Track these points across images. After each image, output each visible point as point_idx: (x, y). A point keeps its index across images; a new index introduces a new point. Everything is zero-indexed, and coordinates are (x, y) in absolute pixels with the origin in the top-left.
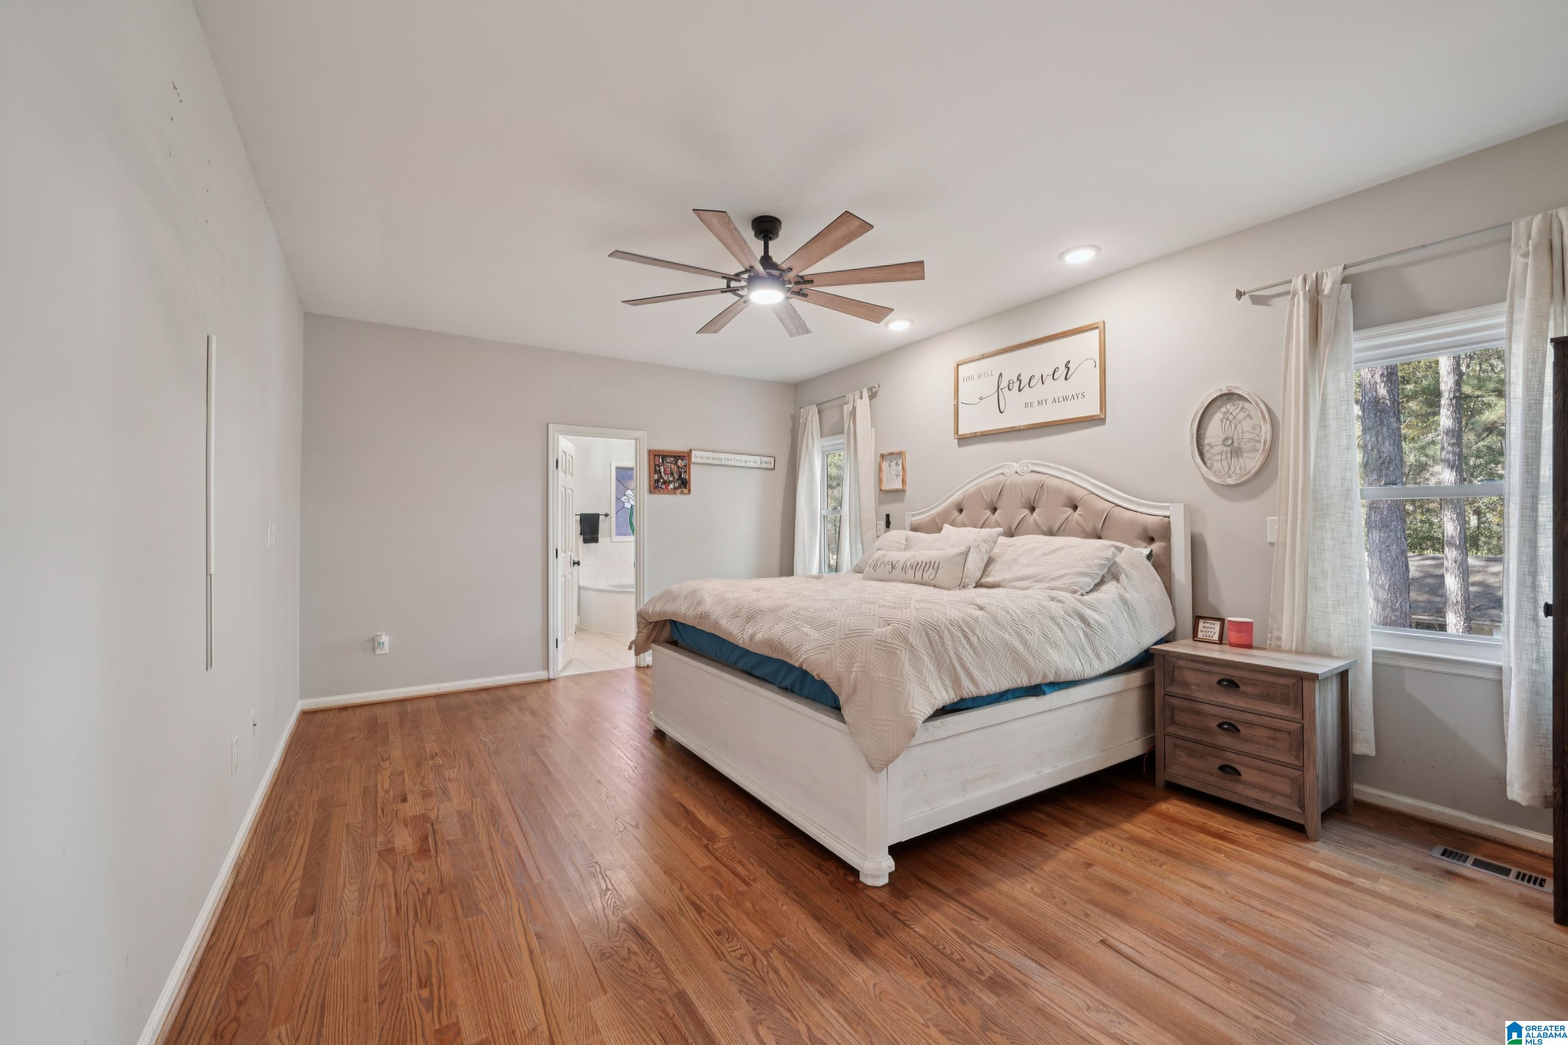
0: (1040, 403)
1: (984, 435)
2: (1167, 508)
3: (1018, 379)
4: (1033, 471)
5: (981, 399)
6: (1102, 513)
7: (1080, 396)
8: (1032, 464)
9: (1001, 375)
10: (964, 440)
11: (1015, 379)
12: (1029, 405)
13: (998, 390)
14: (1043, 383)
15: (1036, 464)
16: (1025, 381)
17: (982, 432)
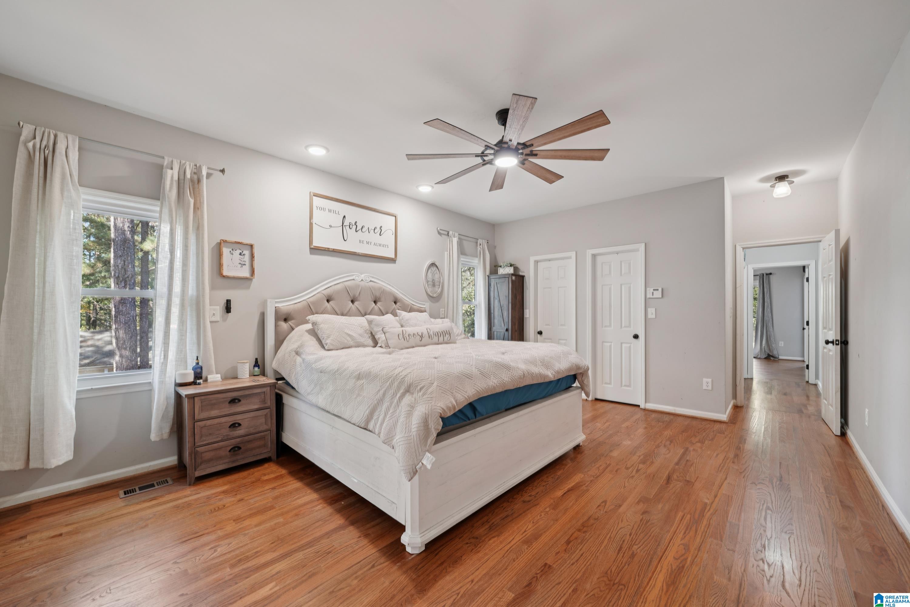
0: (368, 243)
1: (335, 252)
2: (424, 304)
3: (355, 224)
4: (371, 281)
5: (331, 226)
6: (409, 306)
7: (386, 246)
8: (371, 277)
9: (344, 217)
10: (315, 250)
11: (354, 224)
12: (362, 241)
13: (343, 225)
14: (369, 233)
15: (373, 277)
16: (359, 228)
17: (334, 249)
